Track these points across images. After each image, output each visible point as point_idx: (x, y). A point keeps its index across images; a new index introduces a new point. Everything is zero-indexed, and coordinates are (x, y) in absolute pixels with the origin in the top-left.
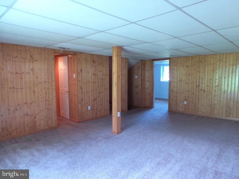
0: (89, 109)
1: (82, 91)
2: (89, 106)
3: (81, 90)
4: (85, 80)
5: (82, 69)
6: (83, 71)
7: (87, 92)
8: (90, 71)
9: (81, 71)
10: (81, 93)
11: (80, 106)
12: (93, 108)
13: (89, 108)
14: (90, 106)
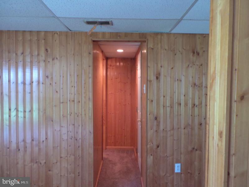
0: (176, 171)
1: (158, 125)
2: (177, 162)
3: (155, 123)
4: (168, 98)
5: (159, 74)
6: (162, 78)
7: (173, 129)
8: (183, 79)
9: (157, 78)
10: (155, 128)
11: (150, 159)
12: (189, 171)
13: (178, 168)
14: (179, 165)
